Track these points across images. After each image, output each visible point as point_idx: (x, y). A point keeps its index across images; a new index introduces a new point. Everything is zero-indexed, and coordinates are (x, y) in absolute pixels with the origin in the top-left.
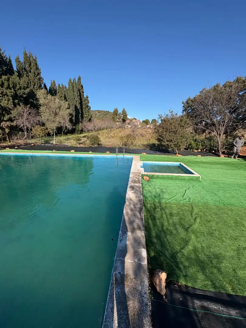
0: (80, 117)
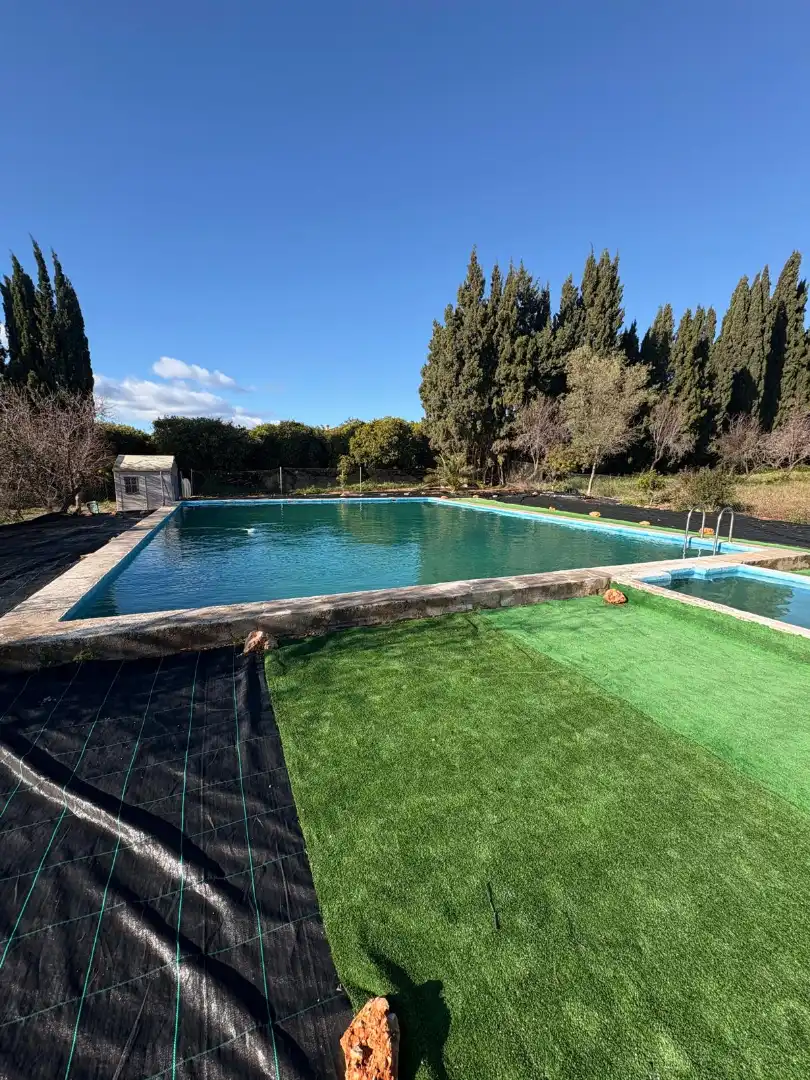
0: (762, 394)
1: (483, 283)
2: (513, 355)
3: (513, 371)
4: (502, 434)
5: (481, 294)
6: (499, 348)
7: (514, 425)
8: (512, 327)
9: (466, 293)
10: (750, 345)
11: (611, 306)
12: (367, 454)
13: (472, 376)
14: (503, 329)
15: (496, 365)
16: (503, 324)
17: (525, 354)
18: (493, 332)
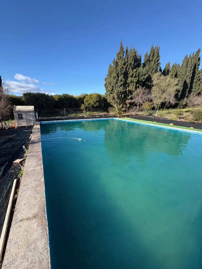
1: (124, 52)
2: (133, 74)
3: (133, 80)
4: (129, 98)
5: (123, 56)
6: (129, 73)
7: (132, 96)
8: (132, 66)
9: (119, 55)
10: (187, 74)
11: (157, 61)
12: (90, 104)
13: (121, 81)
14: (130, 67)
15: (127, 78)
16: (130, 65)
17: (136, 75)
18: (127, 68)
